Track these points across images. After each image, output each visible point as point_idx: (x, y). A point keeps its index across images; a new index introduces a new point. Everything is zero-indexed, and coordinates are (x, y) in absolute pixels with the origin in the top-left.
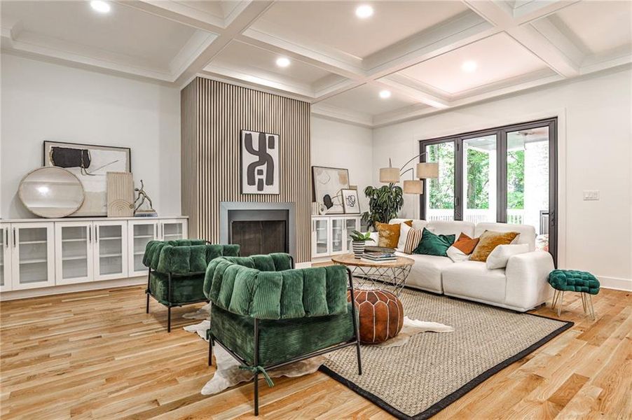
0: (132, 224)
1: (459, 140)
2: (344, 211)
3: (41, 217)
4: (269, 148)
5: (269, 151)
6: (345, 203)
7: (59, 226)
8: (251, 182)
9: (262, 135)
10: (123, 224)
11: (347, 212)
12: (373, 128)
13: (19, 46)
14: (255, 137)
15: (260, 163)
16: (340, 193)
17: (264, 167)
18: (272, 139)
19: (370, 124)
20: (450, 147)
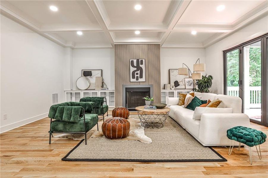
0: (100, 92)
1: (241, 47)
2: (185, 88)
3: (80, 90)
4: (141, 64)
5: (140, 66)
6: (186, 84)
7: (83, 92)
8: (133, 77)
9: (138, 61)
10: (98, 92)
11: (186, 88)
12: (205, 48)
13: (76, 47)
14: (135, 61)
15: (137, 70)
16: (184, 80)
17: (139, 72)
18: (142, 61)
19: (202, 47)
20: (236, 52)
